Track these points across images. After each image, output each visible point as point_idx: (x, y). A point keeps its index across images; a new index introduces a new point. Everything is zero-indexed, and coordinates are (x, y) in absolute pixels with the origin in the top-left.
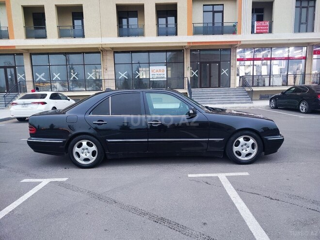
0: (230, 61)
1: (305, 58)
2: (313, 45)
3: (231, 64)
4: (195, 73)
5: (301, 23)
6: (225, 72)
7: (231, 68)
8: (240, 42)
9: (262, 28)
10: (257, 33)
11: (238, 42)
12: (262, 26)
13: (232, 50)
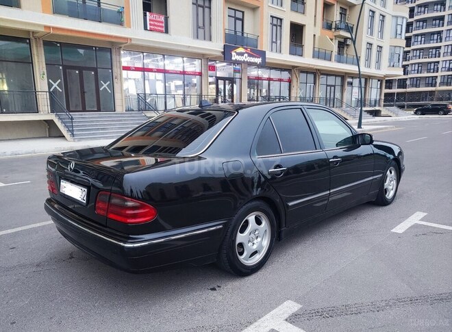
0: (112, 69)
1: (200, 74)
2: (208, 58)
3: (115, 75)
4: (55, 85)
5: (198, 27)
6: (105, 86)
7: (115, 81)
8: (131, 39)
9: (156, 23)
10: (151, 30)
11: (127, 39)
12: (156, 21)
13: (114, 51)
